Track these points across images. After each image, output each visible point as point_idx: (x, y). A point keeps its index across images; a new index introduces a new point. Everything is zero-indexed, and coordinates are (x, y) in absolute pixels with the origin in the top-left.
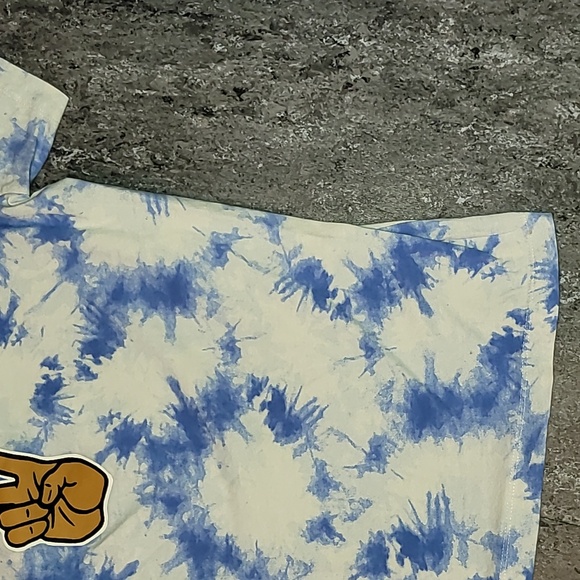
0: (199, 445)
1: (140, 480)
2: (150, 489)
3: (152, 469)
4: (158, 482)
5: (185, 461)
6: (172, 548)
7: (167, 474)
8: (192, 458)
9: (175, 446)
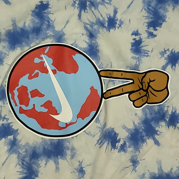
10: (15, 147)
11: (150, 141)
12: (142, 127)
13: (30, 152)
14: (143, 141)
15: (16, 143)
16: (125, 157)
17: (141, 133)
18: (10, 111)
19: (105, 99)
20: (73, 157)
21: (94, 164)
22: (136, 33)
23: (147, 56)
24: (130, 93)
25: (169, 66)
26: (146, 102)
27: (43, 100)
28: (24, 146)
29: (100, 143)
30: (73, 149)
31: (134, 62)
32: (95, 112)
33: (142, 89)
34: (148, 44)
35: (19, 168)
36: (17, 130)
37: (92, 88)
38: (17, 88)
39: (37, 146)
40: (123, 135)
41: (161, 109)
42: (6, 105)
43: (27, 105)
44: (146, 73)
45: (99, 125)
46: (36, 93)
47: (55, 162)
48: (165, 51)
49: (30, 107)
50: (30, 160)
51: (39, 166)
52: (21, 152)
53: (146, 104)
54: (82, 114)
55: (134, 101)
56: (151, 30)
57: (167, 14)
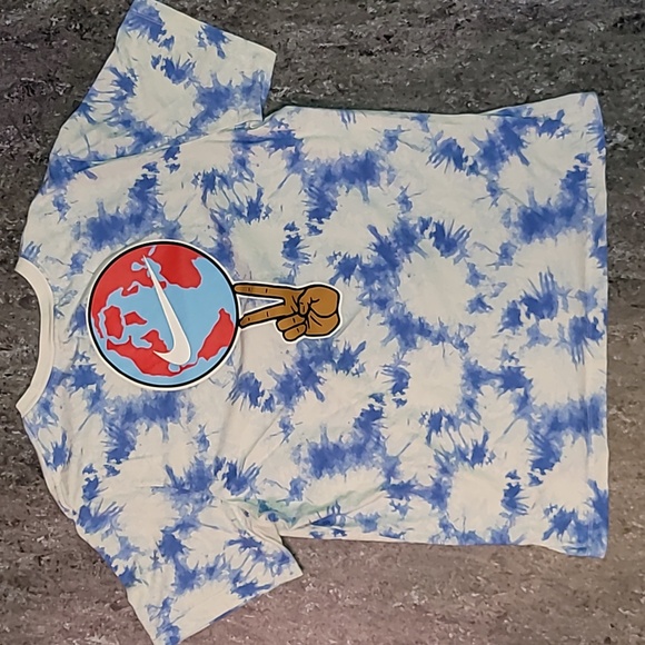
0: (394, 265)
1: (360, 292)
2: (367, 296)
3: (366, 284)
4: (372, 292)
5: (386, 276)
6: (386, 330)
7: (376, 286)
8: (390, 274)
9: (378, 268)
10: (98, 404)
11: (310, 394)
12: (297, 372)
13: (123, 410)
14: (300, 394)
15: (101, 397)
16: (271, 419)
17: (296, 381)
18: (92, 346)
19: (242, 327)
20: (189, 419)
21: (223, 431)
22: (291, 227)
23: (307, 263)
24: (279, 319)
25: (341, 279)
26: (304, 334)
27: (145, 329)
28: (114, 401)
29: (233, 396)
30: (190, 406)
31: (287, 271)
32: (226, 348)
33: (299, 313)
34: (310, 244)
35: (104, 437)
36: (103, 376)
37: (222, 311)
38: (103, 310)
39: (134, 402)
40: (268, 385)
41: (327, 344)
42: (86, 337)
43: (119, 337)
44: (306, 289)
45: (231, 369)
46: (133, 318)
47: (162, 427)
48: (335, 256)
49: (124, 340)
50: (123, 423)
51: (136, 432)
52: (108, 411)
53: (304, 337)
54: (205, 352)
55: (284, 332)
56: (314, 222)
57: (338, 199)
